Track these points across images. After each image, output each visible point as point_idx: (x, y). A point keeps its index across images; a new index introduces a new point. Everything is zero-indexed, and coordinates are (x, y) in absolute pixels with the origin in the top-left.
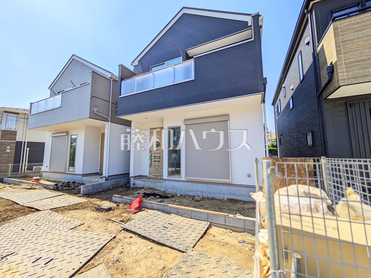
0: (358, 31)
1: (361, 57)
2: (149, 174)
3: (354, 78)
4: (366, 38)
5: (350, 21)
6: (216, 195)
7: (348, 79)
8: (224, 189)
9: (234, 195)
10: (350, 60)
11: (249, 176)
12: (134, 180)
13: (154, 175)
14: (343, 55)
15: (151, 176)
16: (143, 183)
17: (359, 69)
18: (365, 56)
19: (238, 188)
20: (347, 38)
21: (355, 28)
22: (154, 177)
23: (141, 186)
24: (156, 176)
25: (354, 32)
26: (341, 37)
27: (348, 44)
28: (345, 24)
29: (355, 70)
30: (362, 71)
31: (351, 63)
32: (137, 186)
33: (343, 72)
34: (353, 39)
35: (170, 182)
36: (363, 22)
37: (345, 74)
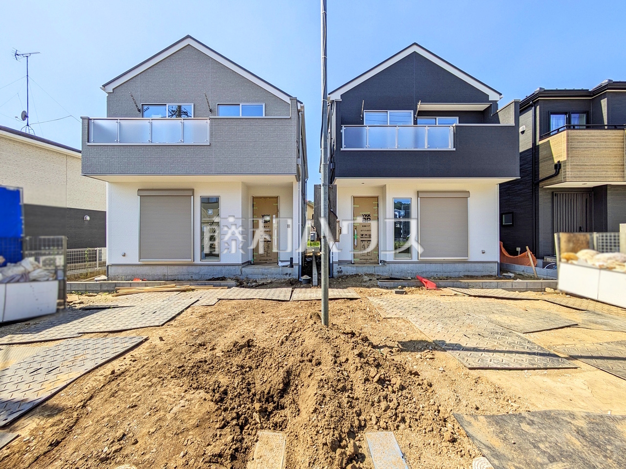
0: (580, 142)
1: (579, 162)
2: (354, 258)
3: (575, 177)
5: (576, 133)
6: (452, 274)
7: (571, 177)
8: (460, 267)
9: (469, 271)
10: (574, 163)
11: (483, 253)
12: (340, 267)
13: (361, 258)
14: (570, 158)
15: (357, 260)
16: (355, 269)
17: (578, 171)
18: (581, 162)
19: (473, 264)
20: (573, 145)
22: (362, 261)
23: (352, 274)
24: (365, 259)
25: (578, 142)
26: (570, 144)
27: (574, 150)
29: (575, 171)
30: (579, 173)
31: (574, 165)
32: (346, 273)
33: (569, 171)
34: (577, 148)
35: (397, 265)
36: (583, 136)
37: (570, 173)
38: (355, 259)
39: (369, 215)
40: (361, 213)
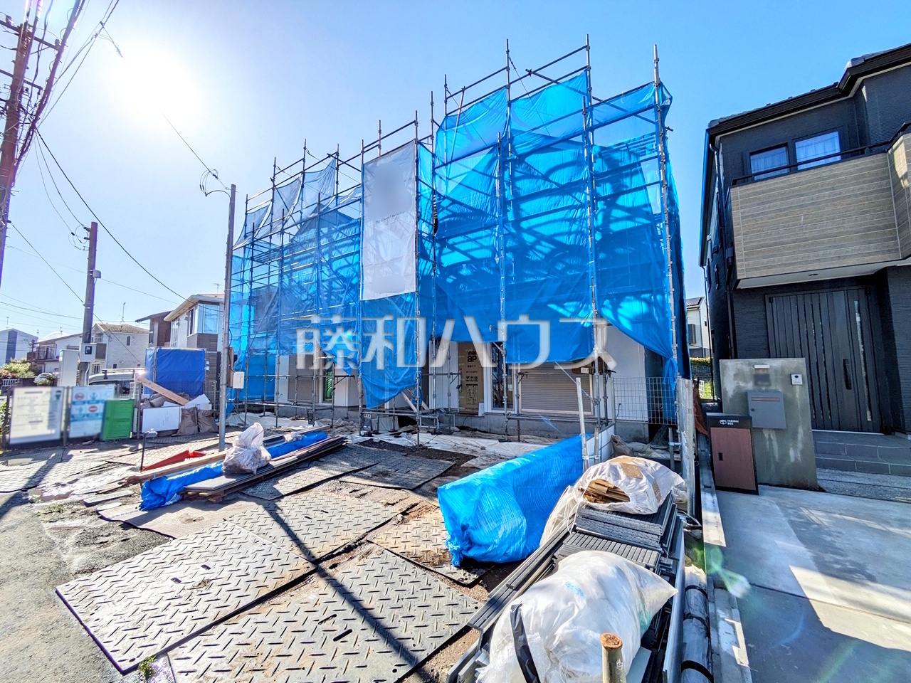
0: (763, 203)
1: (765, 240)
3: (756, 269)
4: (774, 214)
13: (467, 407)
15: (463, 409)
17: (763, 257)
20: (749, 212)
21: (759, 199)
24: (470, 409)
25: (759, 204)
27: (750, 221)
28: (747, 192)
31: (753, 248)
33: (742, 260)
34: (757, 215)
35: (496, 418)
37: (745, 263)
38: (460, 408)
39: (475, 353)
40: (466, 351)
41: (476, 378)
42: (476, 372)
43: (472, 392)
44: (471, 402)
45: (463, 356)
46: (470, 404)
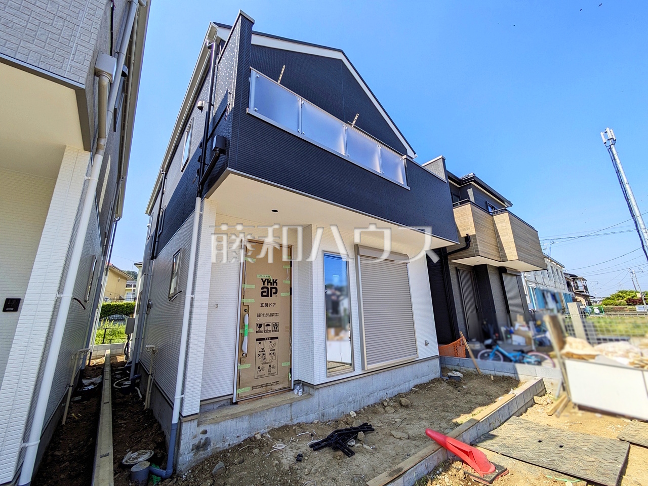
2: (239, 385)
7: (481, 252)
8: (409, 372)
10: (479, 238)
11: (426, 344)
13: (255, 384)
14: (477, 232)
15: (246, 391)
22: (258, 390)
23: (236, 442)
24: (263, 386)
25: (477, 218)
29: (482, 247)
32: (220, 445)
33: (479, 245)
34: (478, 223)
35: (331, 390)
38: (240, 391)
39: (275, 282)
40: (260, 277)
41: (276, 325)
42: (277, 314)
43: (267, 352)
44: (265, 372)
45: (253, 287)
46: (263, 376)
